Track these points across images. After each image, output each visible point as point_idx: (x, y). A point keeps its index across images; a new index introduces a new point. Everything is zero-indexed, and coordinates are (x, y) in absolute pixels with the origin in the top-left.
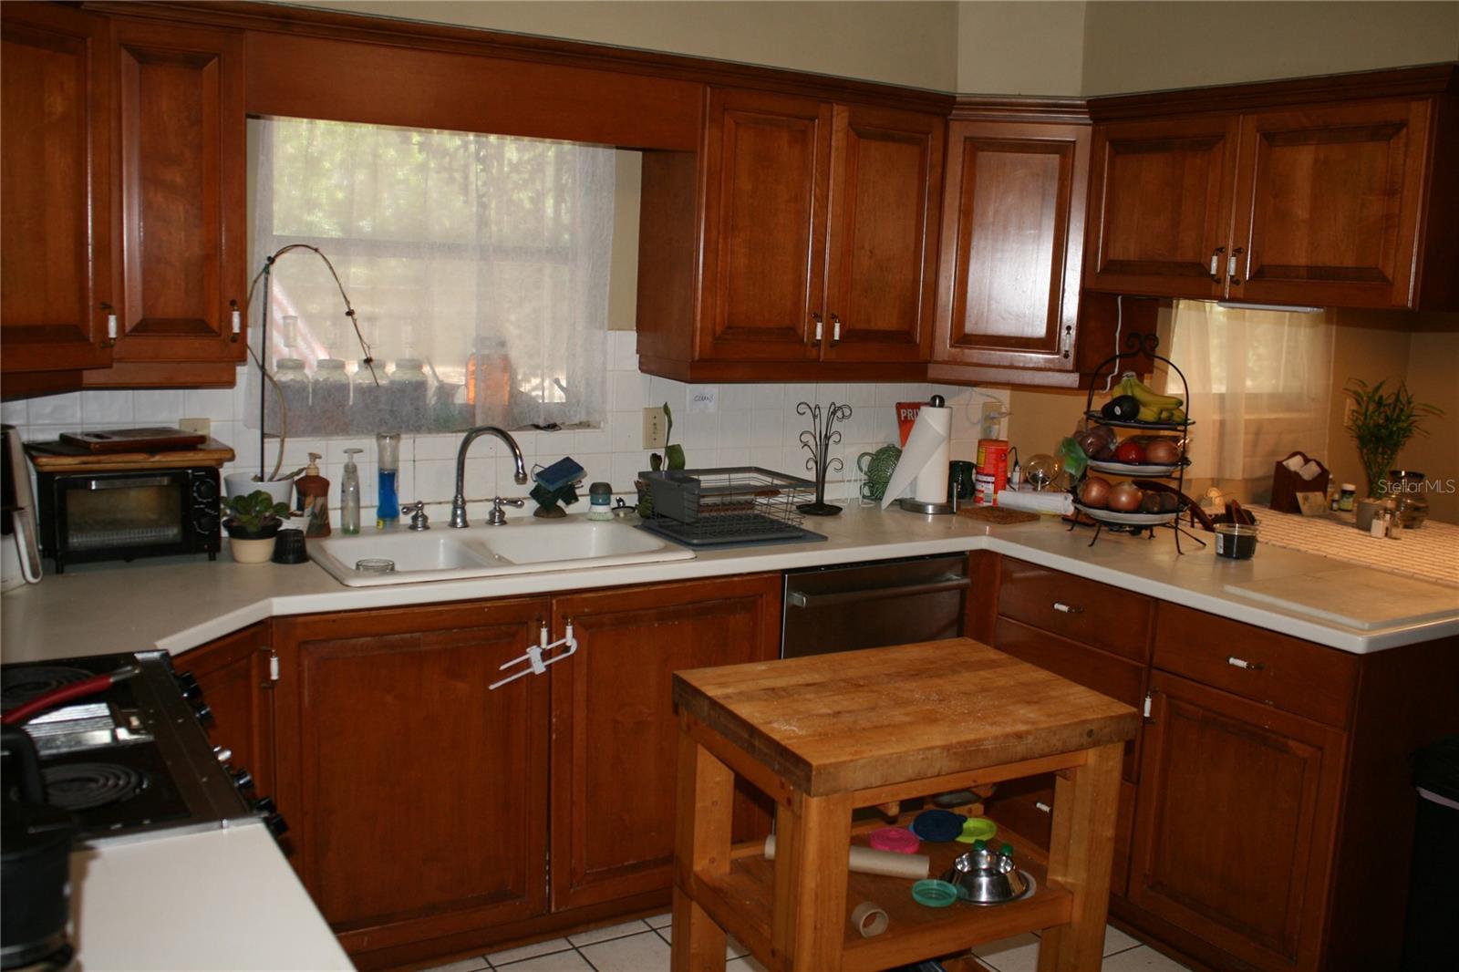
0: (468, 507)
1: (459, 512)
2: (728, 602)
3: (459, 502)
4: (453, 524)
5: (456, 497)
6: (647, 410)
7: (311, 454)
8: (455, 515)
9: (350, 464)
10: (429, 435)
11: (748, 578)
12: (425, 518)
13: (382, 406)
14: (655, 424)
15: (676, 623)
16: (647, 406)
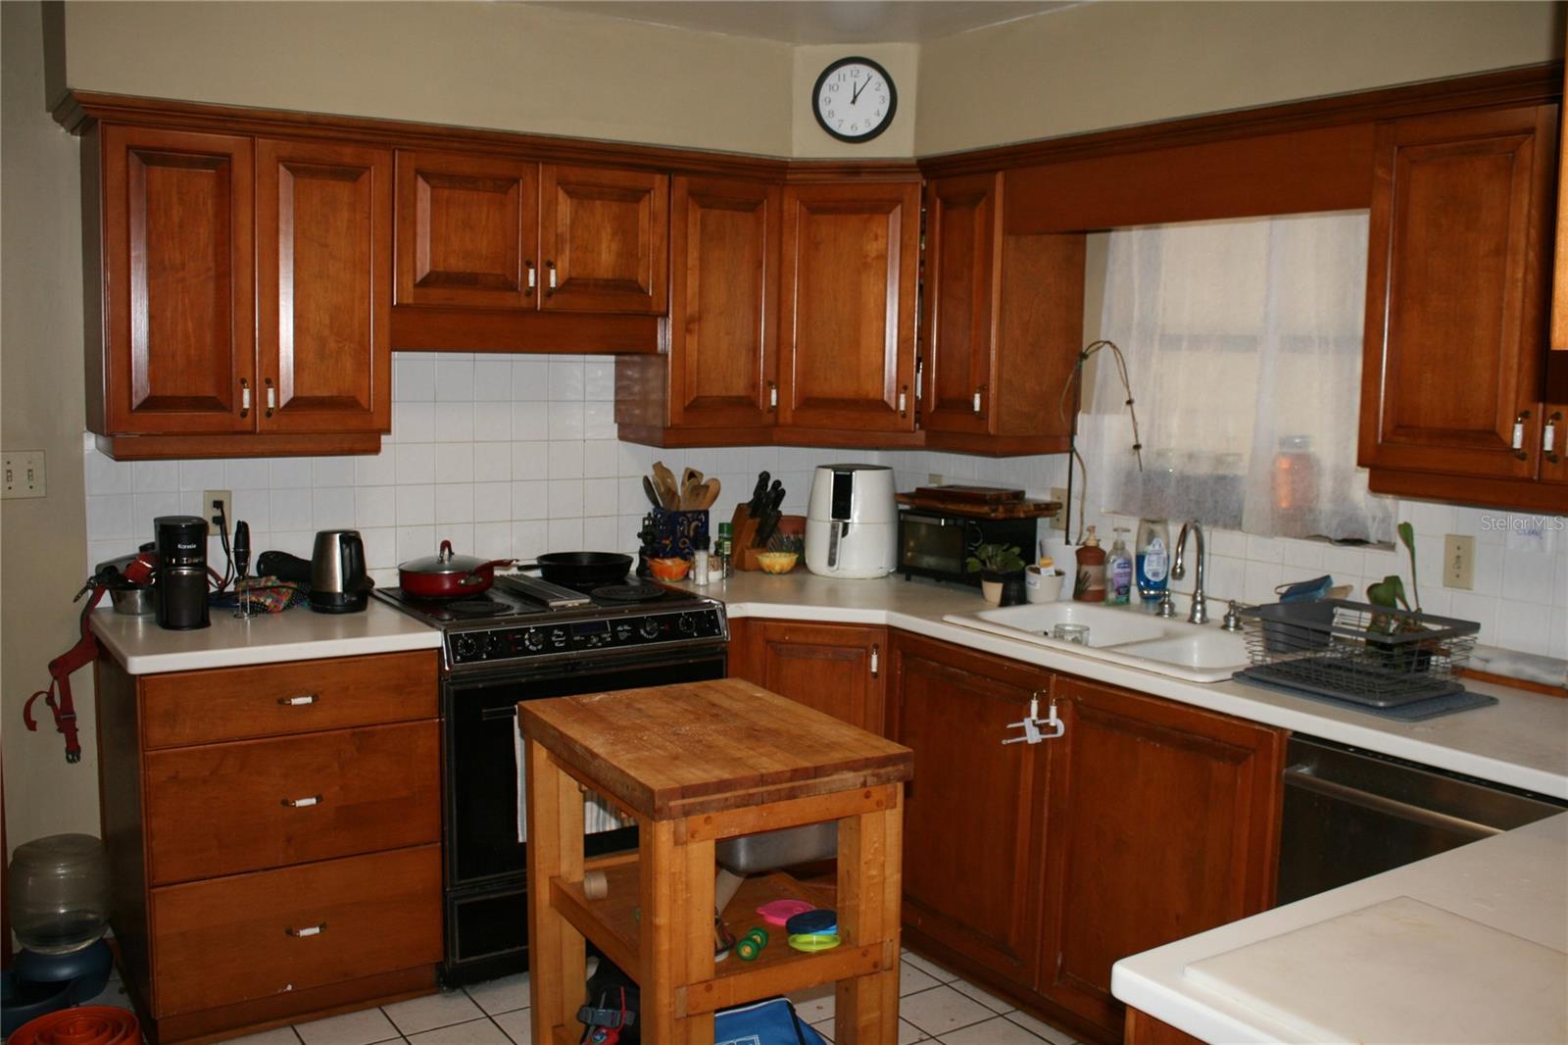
0: (1208, 603)
1: (1199, 607)
2: (1217, 743)
3: (1199, 599)
4: (1191, 620)
5: (1196, 592)
6: (1448, 536)
7: (1094, 527)
8: (1194, 610)
9: (1120, 542)
10: (1225, 531)
11: (1235, 722)
12: (1172, 606)
13: (1193, 497)
14: (1458, 557)
15: (1158, 745)
16: (1449, 532)
